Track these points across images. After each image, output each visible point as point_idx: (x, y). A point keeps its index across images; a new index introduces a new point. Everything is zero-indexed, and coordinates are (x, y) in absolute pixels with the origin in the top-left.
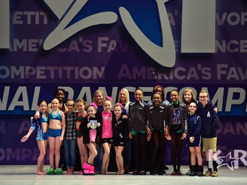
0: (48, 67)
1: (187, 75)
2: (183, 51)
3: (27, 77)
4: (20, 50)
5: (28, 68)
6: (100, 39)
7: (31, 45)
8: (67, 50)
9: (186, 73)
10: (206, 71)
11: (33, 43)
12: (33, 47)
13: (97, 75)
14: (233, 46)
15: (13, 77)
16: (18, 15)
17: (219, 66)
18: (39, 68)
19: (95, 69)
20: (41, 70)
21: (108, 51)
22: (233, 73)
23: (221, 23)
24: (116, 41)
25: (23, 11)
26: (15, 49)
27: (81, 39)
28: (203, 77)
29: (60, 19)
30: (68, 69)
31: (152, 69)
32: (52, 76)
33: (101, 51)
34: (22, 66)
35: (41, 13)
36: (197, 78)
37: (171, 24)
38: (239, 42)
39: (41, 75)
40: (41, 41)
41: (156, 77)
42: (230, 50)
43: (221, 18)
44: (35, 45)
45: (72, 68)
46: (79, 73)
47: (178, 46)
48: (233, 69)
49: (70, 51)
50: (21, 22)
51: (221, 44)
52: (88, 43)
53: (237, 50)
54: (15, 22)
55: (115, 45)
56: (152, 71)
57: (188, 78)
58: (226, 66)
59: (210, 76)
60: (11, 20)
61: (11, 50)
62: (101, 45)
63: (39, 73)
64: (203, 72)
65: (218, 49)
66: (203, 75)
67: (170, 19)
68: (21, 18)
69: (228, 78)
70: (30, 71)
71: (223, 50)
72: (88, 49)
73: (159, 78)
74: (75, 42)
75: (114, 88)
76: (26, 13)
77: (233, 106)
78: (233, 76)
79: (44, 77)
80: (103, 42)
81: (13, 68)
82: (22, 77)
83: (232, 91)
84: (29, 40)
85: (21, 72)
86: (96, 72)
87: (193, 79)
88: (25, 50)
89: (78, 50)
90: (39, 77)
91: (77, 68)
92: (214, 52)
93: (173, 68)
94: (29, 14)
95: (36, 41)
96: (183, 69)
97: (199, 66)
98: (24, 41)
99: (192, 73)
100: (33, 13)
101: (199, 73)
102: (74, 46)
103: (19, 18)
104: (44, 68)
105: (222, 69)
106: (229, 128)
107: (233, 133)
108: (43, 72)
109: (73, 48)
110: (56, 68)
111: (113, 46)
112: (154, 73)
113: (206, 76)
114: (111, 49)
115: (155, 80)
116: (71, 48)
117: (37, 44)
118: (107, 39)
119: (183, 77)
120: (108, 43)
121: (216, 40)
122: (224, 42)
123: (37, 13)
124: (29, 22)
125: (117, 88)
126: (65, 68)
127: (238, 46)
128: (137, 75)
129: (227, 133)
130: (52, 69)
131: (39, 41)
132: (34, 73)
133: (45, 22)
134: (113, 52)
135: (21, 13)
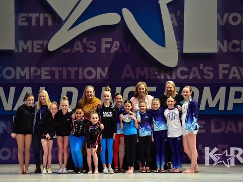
0: (52, 68)
1: (189, 75)
2: (185, 51)
3: (32, 78)
4: (25, 51)
5: (33, 69)
6: (104, 40)
7: (35, 47)
8: (71, 51)
9: (188, 73)
10: (208, 70)
11: (37, 44)
12: (37, 49)
13: (101, 75)
14: (234, 46)
15: (18, 77)
16: (22, 17)
17: (221, 66)
18: (43, 69)
19: (99, 69)
20: (46, 71)
21: (111, 52)
22: (234, 73)
23: (222, 24)
24: (119, 41)
25: (28, 12)
26: (21, 51)
27: (85, 40)
28: (206, 77)
29: (64, 20)
30: (73, 69)
31: (155, 69)
32: (57, 77)
33: (104, 52)
34: (27, 66)
35: (45, 14)
36: (199, 77)
37: (173, 25)
38: (241, 42)
39: (46, 75)
40: (45, 42)
41: (159, 77)
42: (231, 50)
43: (222, 19)
44: (39, 46)
45: (76, 69)
46: (83, 73)
47: (181, 46)
48: (234, 69)
49: (74, 52)
50: (26, 24)
51: (223, 44)
52: (91, 44)
53: (238, 50)
54: (20, 23)
55: (118, 46)
56: (154, 71)
57: (191, 78)
58: (227, 65)
59: (212, 76)
60: (16, 22)
61: (17, 51)
62: (104, 46)
63: (44, 73)
64: (205, 71)
65: (220, 49)
66: (205, 74)
67: (172, 20)
68: (26, 19)
69: (230, 77)
70: (35, 71)
71: (225, 50)
72: (91, 49)
73: (162, 78)
74: (79, 43)
75: (117, 88)
76: (30, 15)
77: (235, 105)
78: (234, 75)
79: (49, 78)
80: (106, 43)
81: (19, 69)
82: (27, 77)
83: (233, 90)
84: (34, 41)
85: (27, 72)
86: (100, 73)
87: (195, 78)
88: (30, 51)
89: (82, 51)
90: (43, 77)
91: (81, 69)
92: (216, 52)
93: (176, 68)
94: (34, 16)
95: (41, 42)
96: (186, 69)
97: (201, 66)
98: (29, 42)
99: (195, 73)
100: (37, 15)
101: (202, 73)
102: (78, 47)
103: (24, 19)
104: (49, 69)
105: (224, 69)
106: (231, 127)
107: (235, 132)
108: (48, 73)
109: (77, 49)
110: (60, 69)
111: (116, 47)
112: (157, 73)
113: (209, 75)
114: (114, 49)
115: (158, 80)
116: (75, 49)
117: (42, 45)
118: (110, 40)
119: (185, 77)
120: (111, 43)
121: (218, 40)
122: (225, 42)
123: (42, 15)
124: (34, 23)
125: (120, 88)
126: (69, 69)
127: (240, 46)
128: (140, 75)
129: (229, 131)
130: (56, 70)
131: (43, 42)
132: (39, 73)
133: (50, 23)
134: (117, 52)
135: (25, 15)
